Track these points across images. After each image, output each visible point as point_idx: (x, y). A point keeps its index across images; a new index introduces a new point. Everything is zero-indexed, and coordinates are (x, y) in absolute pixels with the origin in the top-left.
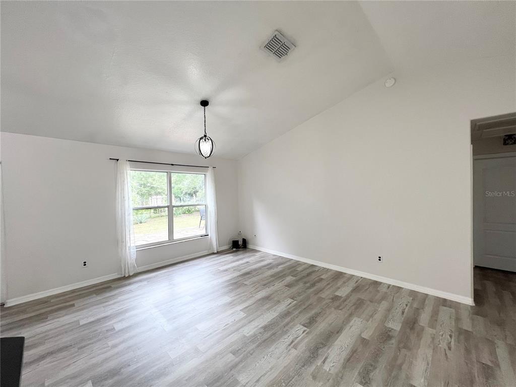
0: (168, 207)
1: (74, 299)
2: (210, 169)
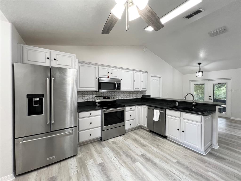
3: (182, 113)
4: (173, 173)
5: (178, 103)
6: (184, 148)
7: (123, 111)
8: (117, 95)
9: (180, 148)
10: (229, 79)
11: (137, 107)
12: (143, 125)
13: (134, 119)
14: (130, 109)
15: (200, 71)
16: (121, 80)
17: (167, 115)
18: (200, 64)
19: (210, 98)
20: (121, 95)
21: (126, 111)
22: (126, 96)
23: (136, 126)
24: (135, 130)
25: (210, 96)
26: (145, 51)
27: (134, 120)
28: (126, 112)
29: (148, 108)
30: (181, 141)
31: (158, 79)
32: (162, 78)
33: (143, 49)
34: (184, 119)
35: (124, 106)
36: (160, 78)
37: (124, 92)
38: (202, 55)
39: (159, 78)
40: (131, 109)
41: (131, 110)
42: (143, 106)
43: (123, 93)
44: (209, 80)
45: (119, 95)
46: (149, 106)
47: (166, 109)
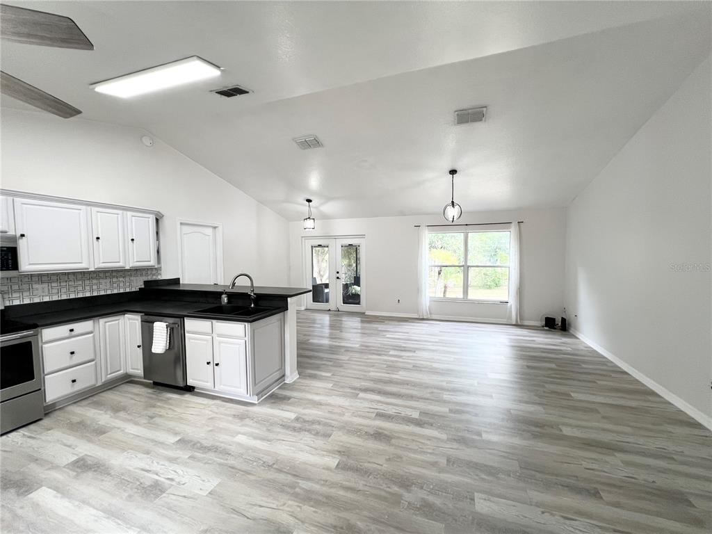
0: (463, 266)
1: (386, 320)
2: (513, 224)
3: (214, 321)
5: (226, 299)
6: (223, 401)
7: (29, 343)
9: (213, 405)
10: (362, 236)
11: (102, 321)
12: (131, 371)
13: (93, 360)
14: (67, 333)
15: (309, 218)
16: (23, 235)
17: (189, 332)
18: (309, 201)
19: (338, 275)
20: (35, 286)
21: (47, 342)
22: (63, 290)
23: (103, 381)
24: (101, 394)
25: (338, 273)
26: (149, 145)
27: (93, 363)
28: (45, 346)
29: (142, 321)
30: (216, 389)
31: (209, 231)
32: (220, 228)
33: (141, 139)
34: (219, 336)
35: (35, 326)
36: (217, 229)
37: (54, 278)
38: (314, 181)
39: (211, 229)
40: (72, 330)
41: (73, 333)
42: (128, 316)
44: (335, 237)
46: (147, 314)
47: (185, 318)
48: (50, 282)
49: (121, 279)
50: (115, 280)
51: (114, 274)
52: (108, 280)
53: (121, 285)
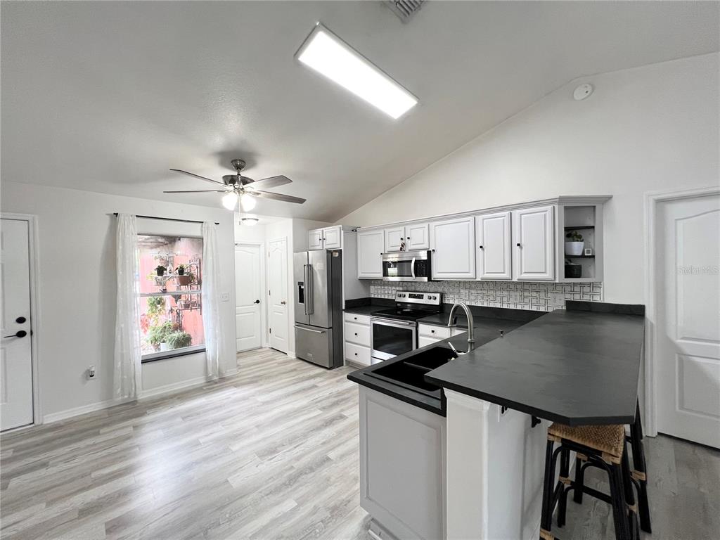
4: (297, 446)
8: (451, 290)
14: (431, 333)
16: (433, 251)
20: (462, 291)
21: (421, 335)
22: (479, 297)
26: (583, 96)
28: (420, 338)
33: (572, 95)
35: (416, 319)
37: (473, 285)
40: (433, 332)
43: (467, 285)
45: (456, 290)
48: (470, 288)
49: (534, 294)
50: (526, 294)
51: (526, 287)
52: (518, 294)
53: (534, 301)
